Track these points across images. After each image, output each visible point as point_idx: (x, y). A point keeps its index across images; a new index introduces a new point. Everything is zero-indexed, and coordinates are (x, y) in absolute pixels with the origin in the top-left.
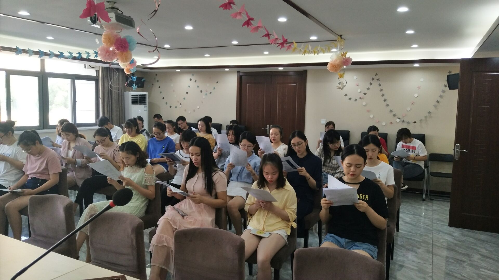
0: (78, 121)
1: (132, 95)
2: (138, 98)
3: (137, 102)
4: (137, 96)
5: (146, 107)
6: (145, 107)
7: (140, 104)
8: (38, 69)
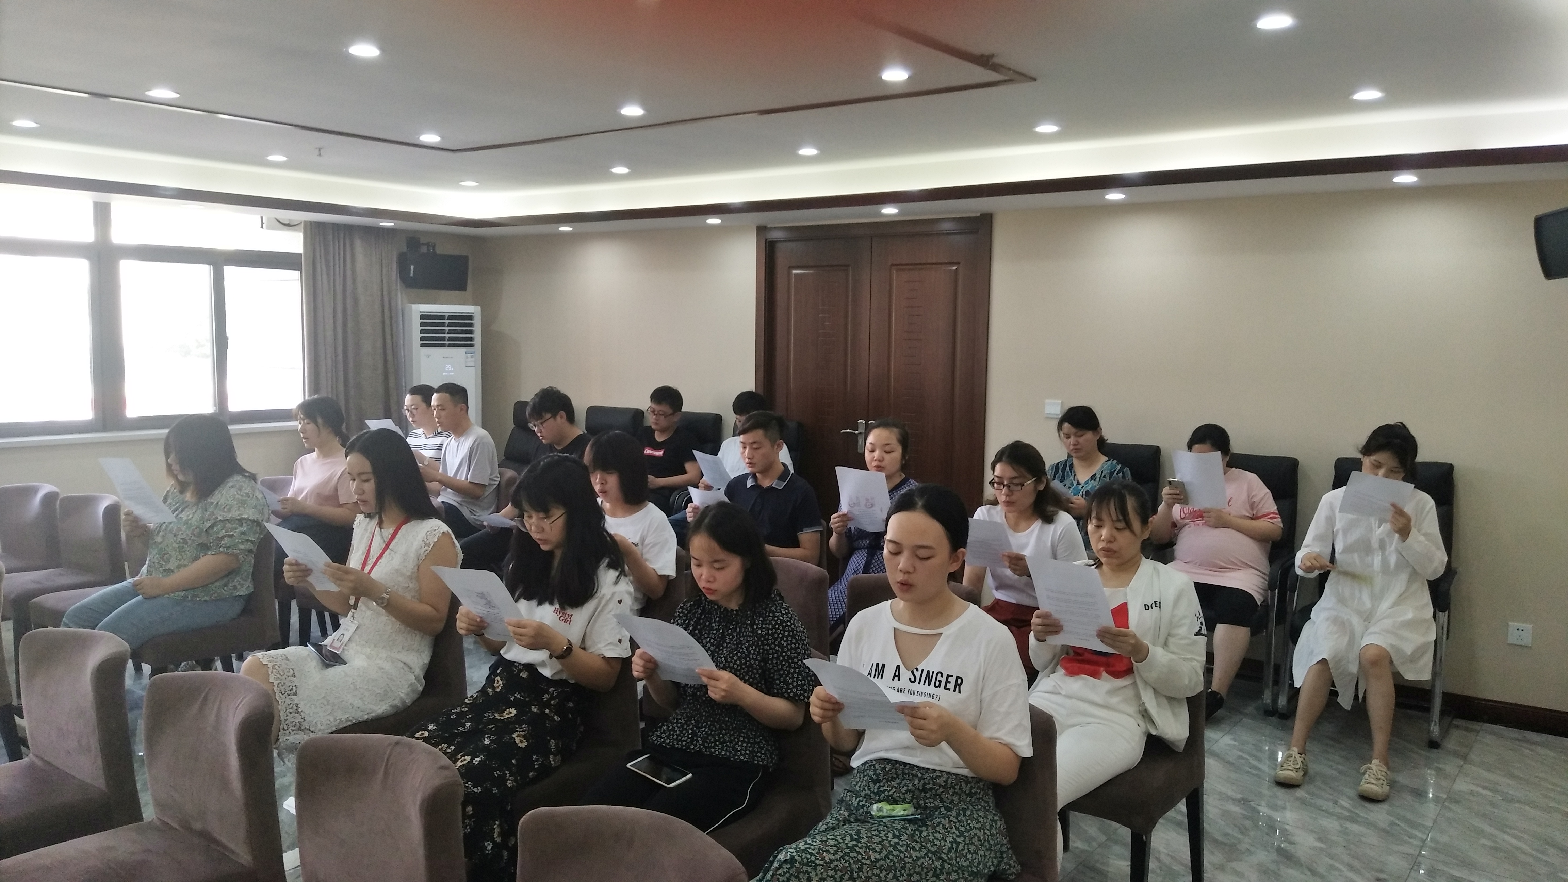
0: (235, 406)
1: (422, 317)
2: (443, 326)
3: (443, 339)
4: (442, 317)
5: (472, 357)
6: (469, 355)
7: (450, 346)
8: (87, 234)
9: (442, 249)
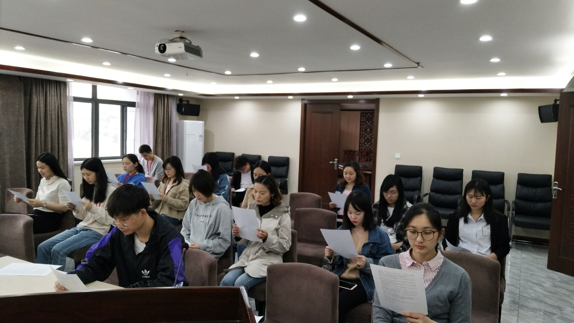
6: (200, 137)
9: (191, 103)
